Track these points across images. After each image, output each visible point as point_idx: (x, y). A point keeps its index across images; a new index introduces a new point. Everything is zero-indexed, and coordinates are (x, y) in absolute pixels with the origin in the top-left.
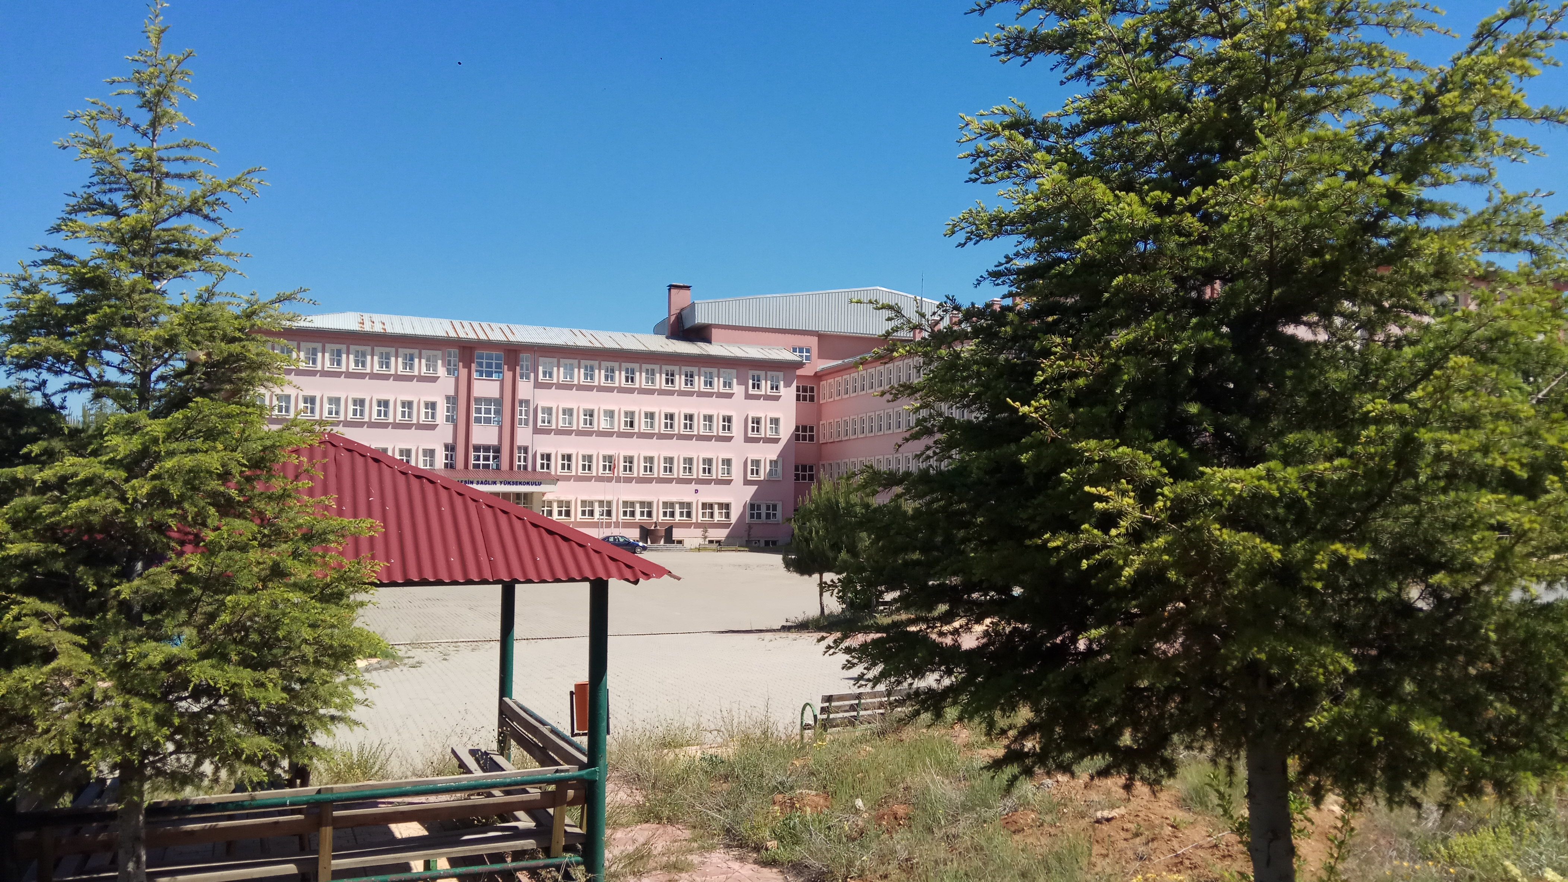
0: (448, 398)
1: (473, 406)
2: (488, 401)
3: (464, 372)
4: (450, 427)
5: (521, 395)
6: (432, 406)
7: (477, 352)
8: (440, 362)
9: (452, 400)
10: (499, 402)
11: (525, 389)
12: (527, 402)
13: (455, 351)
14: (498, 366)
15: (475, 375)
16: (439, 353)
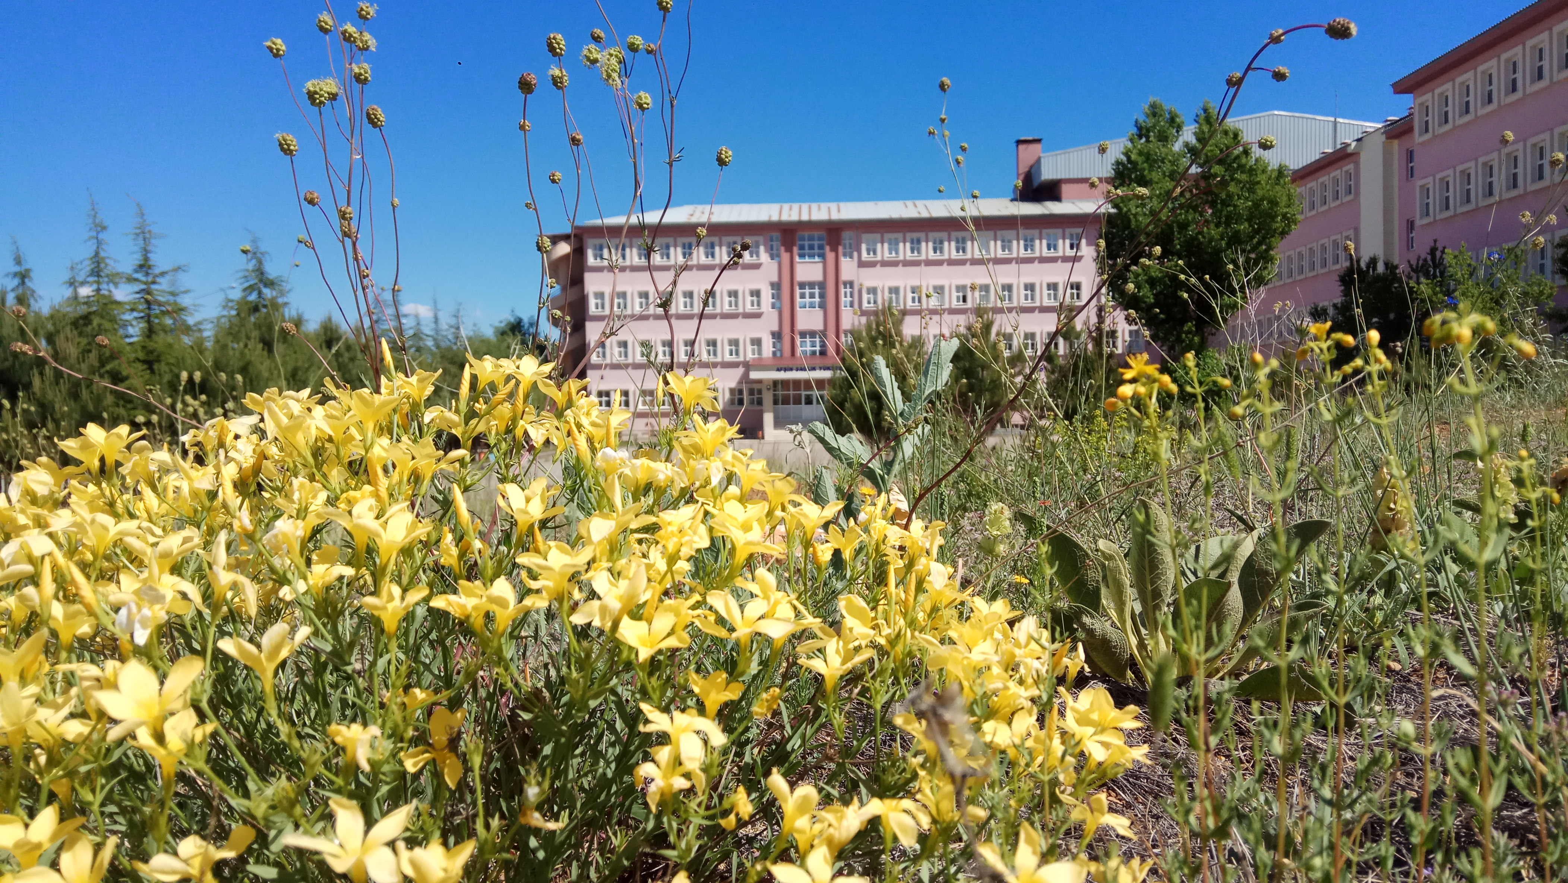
0: (773, 285)
1: (798, 291)
2: (812, 285)
3: (786, 256)
4: (775, 314)
5: (845, 276)
6: (756, 293)
7: (799, 234)
8: (762, 248)
9: (776, 286)
10: (822, 285)
11: (848, 268)
12: (851, 284)
13: (776, 235)
14: (821, 247)
15: (797, 259)
16: (761, 239)
